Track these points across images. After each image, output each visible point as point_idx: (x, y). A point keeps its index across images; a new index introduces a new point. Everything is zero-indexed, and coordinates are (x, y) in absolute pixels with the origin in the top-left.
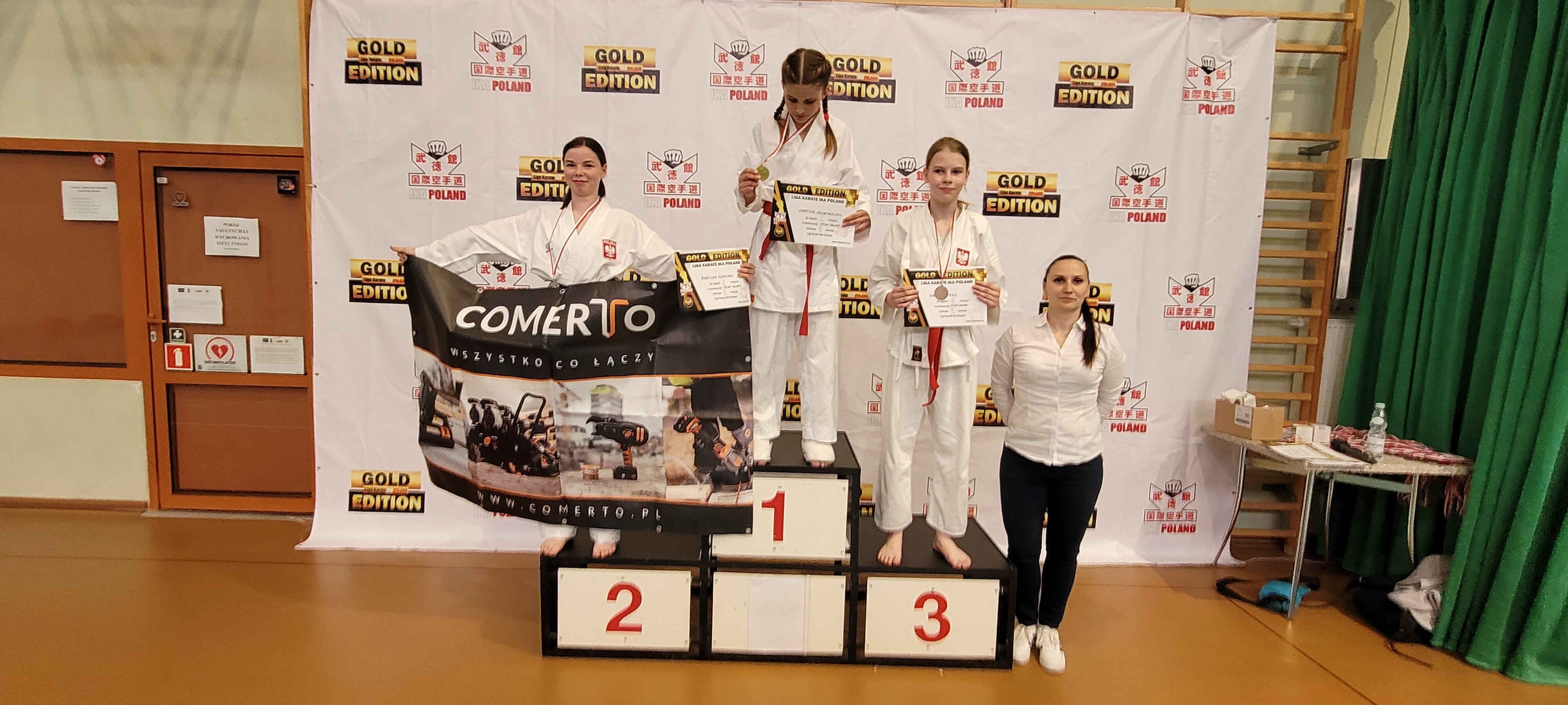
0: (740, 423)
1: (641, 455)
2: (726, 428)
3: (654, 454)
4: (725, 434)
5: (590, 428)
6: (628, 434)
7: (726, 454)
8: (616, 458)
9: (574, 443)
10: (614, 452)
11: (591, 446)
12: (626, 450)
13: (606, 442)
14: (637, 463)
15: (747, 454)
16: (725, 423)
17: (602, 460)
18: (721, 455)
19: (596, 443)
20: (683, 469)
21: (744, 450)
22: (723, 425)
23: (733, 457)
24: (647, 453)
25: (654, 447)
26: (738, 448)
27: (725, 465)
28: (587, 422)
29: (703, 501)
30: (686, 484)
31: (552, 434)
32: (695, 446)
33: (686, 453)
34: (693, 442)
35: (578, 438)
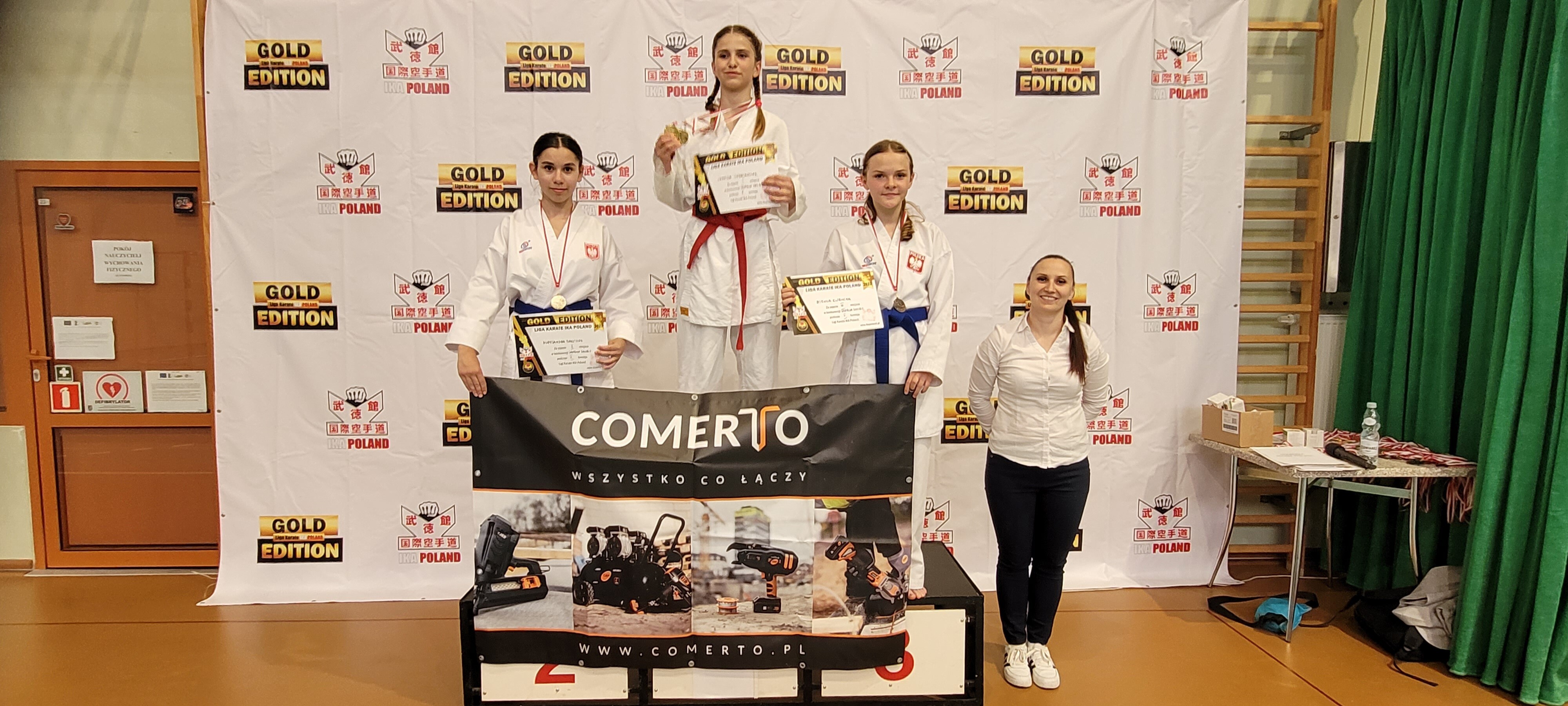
0: (897, 548)
1: (788, 584)
2: (881, 554)
3: (802, 584)
4: (881, 561)
5: (732, 555)
6: (774, 562)
7: (881, 581)
8: (759, 589)
9: (711, 573)
10: (756, 582)
11: (731, 576)
12: (771, 580)
13: (748, 571)
14: (781, 595)
15: (903, 580)
16: (881, 548)
17: (742, 592)
18: (875, 583)
19: (736, 572)
20: (833, 599)
21: (901, 577)
22: (879, 551)
23: (888, 585)
24: (793, 582)
25: (802, 576)
26: (894, 575)
27: (879, 593)
28: (729, 549)
29: (855, 635)
30: (835, 616)
31: (688, 563)
32: (847, 574)
33: (837, 582)
34: (846, 570)
35: (717, 568)
